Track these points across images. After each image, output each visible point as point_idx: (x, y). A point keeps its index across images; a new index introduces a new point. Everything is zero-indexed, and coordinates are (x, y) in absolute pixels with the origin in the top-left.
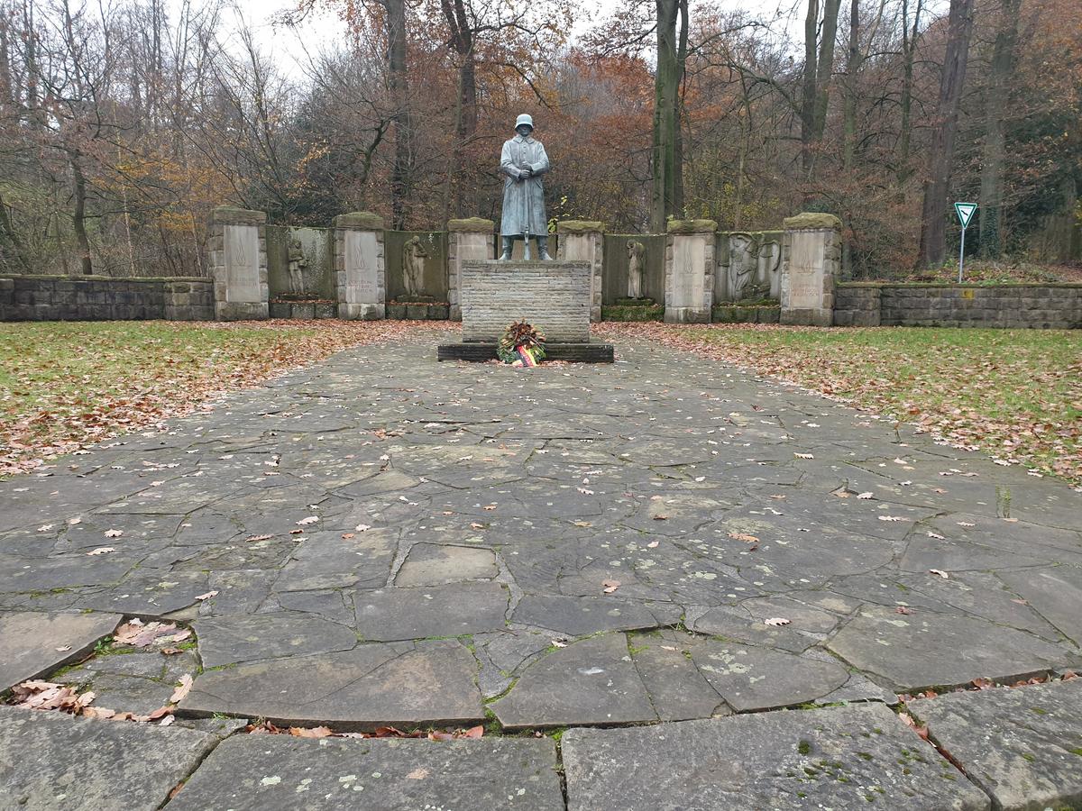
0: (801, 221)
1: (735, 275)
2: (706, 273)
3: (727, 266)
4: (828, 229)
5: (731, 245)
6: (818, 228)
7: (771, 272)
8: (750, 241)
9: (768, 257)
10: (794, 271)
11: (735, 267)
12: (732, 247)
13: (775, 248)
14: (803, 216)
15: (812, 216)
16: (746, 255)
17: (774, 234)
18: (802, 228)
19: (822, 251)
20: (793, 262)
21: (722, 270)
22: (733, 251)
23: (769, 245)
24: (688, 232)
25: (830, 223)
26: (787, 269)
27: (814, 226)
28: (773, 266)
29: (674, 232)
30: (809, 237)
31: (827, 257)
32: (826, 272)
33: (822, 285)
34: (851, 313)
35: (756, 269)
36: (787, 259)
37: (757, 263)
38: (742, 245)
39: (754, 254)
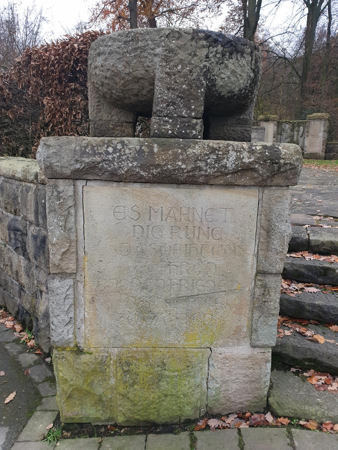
0: (314, 116)
1: (284, 138)
2: (274, 137)
3: (281, 135)
4: (325, 120)
5: (283, 125)
6: (321, 119)
7: (299, 138)
8: (291, 125)
9: (298, 131)
10: (310, 137)
11: (284, 135)
12: (283, 127)
13: (302, 128)
14: (315, 114)
15: (319, 114)
16: (289, 130)
17: (301, 122)
18: (314, 119)
19: (322, 129)
20: (310, 133)
21: (279, 136)
22: (284, 129)
23: (299, 126)
24: (267, 120)
25: (327, 117)
26: (307, 136)
27: (320, 119)
28: (300, 135)
29: (261, 120)
30: (317, 123)
31: (324, 131)
32: (324, 137)
33: (322, 143)
34: (332, 154)
35: (293, 136)
36: (308, 132)
37: (294, 134)
38: (288, 126)
39: (292, 130)
